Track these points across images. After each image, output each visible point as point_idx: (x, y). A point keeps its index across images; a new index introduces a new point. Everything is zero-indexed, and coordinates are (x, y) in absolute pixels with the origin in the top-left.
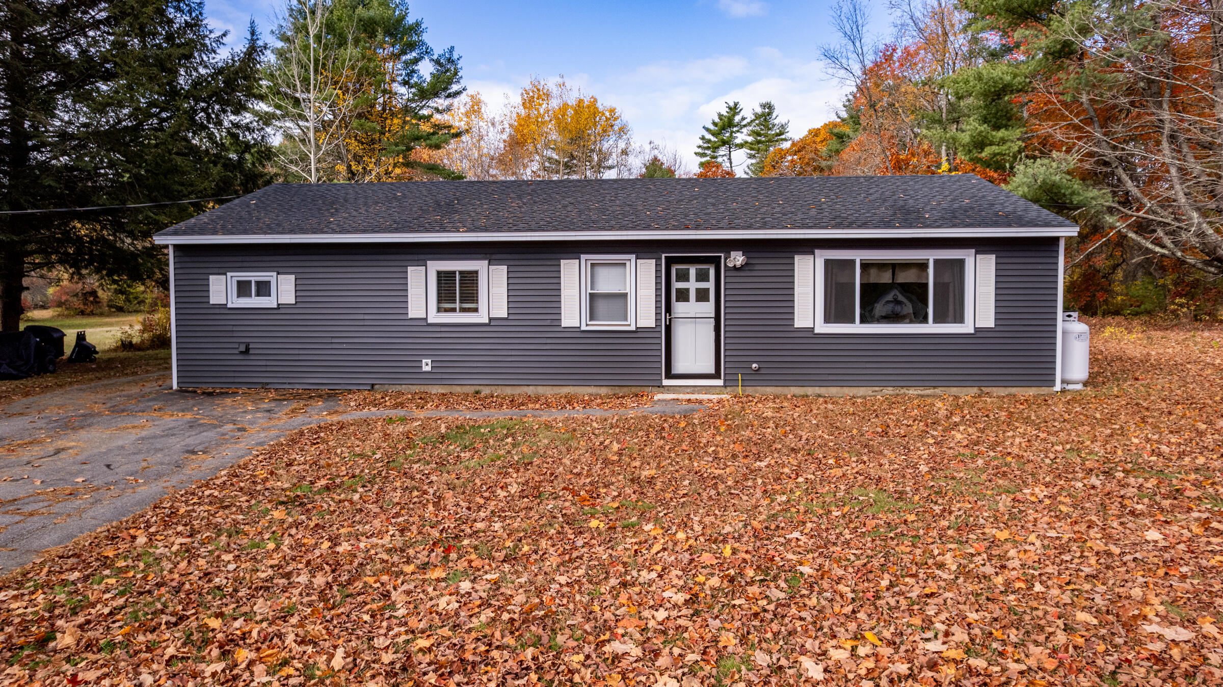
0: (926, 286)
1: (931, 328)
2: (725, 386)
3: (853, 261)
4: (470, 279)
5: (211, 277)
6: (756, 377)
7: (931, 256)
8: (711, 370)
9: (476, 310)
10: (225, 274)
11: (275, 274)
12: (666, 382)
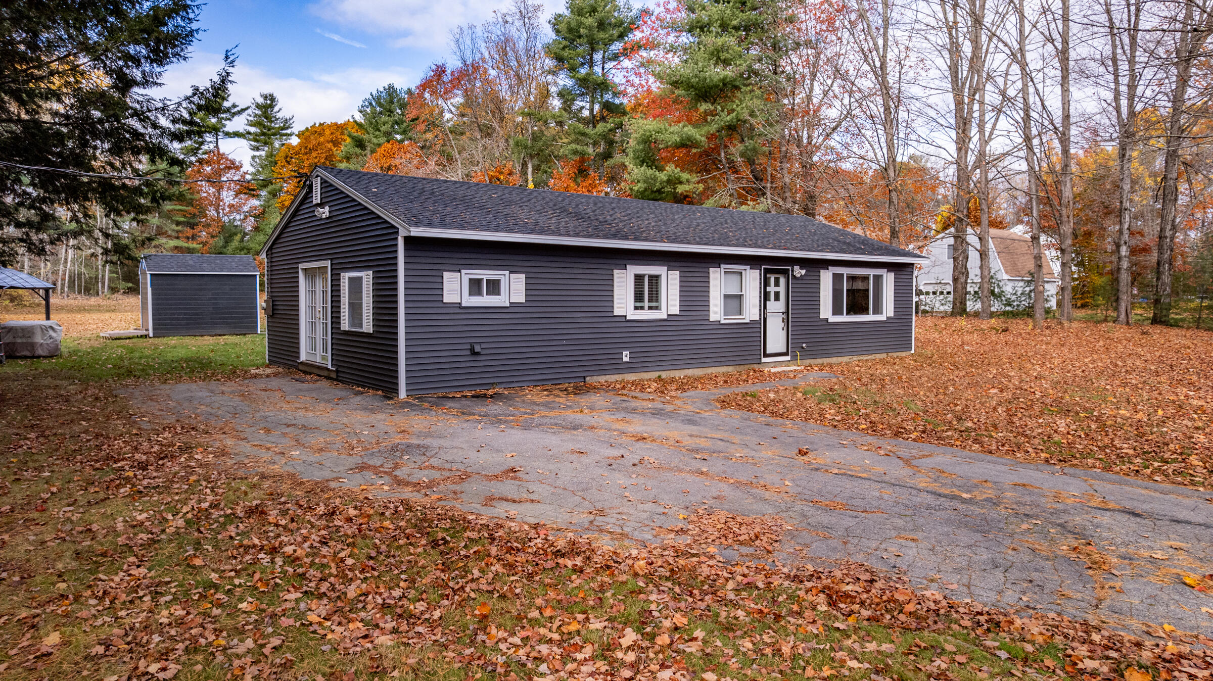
0: (867, 290)
1: (871, 317)
2: (791, 360)
3: (843, 275)
4: (655, 280)
5: (446, 274)
6: (807, 354)
7: (871, 272)
8: (784, 350)
9: (657, 308)
10: (459, 271)
11: (507, 273)
12: (764, 360)
